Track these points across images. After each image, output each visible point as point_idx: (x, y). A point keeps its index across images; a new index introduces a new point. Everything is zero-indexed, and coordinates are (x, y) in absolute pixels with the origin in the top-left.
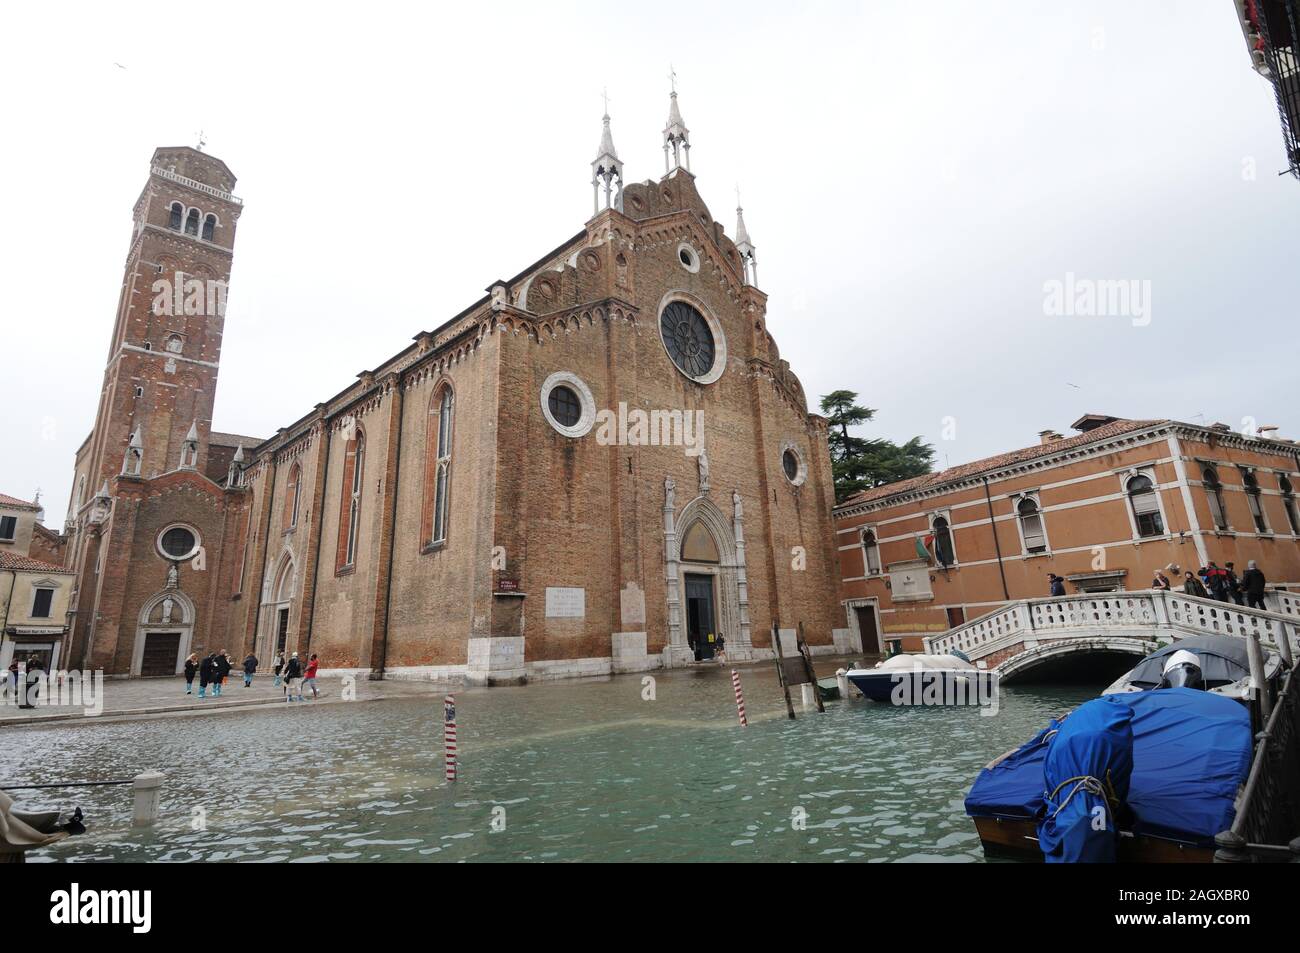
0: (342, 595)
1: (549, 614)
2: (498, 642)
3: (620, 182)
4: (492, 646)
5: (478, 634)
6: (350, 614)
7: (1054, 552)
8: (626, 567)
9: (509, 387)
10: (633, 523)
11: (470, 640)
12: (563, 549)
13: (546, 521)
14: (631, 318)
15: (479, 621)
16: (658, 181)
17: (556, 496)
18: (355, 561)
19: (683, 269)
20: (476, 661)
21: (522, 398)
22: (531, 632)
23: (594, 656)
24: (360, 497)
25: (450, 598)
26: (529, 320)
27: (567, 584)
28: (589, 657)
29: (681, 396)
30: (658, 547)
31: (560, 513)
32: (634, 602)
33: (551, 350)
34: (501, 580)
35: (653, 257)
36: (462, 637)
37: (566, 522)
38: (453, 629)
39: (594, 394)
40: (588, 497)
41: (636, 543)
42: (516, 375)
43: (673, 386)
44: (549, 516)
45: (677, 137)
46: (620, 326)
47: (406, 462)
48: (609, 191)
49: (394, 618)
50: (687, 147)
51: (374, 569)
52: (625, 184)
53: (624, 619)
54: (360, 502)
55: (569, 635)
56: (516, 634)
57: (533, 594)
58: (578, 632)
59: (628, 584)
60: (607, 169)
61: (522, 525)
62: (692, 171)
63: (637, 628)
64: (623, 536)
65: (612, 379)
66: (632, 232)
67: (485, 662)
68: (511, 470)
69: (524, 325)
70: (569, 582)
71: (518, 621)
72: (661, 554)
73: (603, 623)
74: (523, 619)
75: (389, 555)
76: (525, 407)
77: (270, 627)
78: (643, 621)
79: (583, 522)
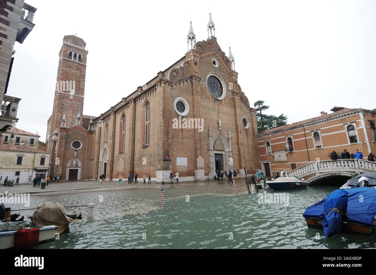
0: (121, 159)
1: (178, 164)
2: (164, 172)
3: (195, 41)
4: (163, 173)
5: (159, 170)
6: (123, 164)
7: (324, 148)
8: (198, 152)
9: (165, 102)
10: (200, 140)
11: (157, 171)
12: (181, 147)
13: (176, 139)
14: (199, 81)
15: (159, 166)
16: (206, 40)
17: (179, 132)
18: (124, 150)
19: (213, 66)
20: (159, 177)
21: (169, 105)
22: (173, 169)
23: (190, 176)
24: (125, 133)
25: (151, 160)
26: (171, 83)
27: (182, 156)
28: (189, 176)
29: (213, 103)
30: (207, 146)
31: (180, 137)
32: (201, 161)
33: (176, 91)
34: (165, 155)
35: (205, 63)
36: (155, 171)
37: (182, 139)
38: (152, 168)
39: (189, 103)
40: (187, 132)
41: (201, 145)
42: (167, 99)
43: (211, 100)
44: (177, 138)
45: (211, 27)
46: (195, 83)
47: (137, 123)
48: (192, 44)
49: (135, 165)
50: (214, 29)
51: (130, 152)
52: (197, 42)
53: (198, 166)
54: (125, 134)
55: (183, 170)
56: (169, 170)
57: (173, 159)
58: (185, 170)
59: (199, 157)
60: (191, 38)
61: (170, 140)
62: (216, 37)
63: (202, 169)
64: (198, 143)
65: (193, 99)
66: (199, 56)
67: (161, 177)
68: (166, 125)
69: (169, 84)
70: (183, 156)
71: (169, 166)
72: (208, 148)
73: (192, 167)
74: (171, 166)
75: (133, 148)
76: (170, 107)
77: (102, 168)
78: (203, 167)
79: (186, 139)
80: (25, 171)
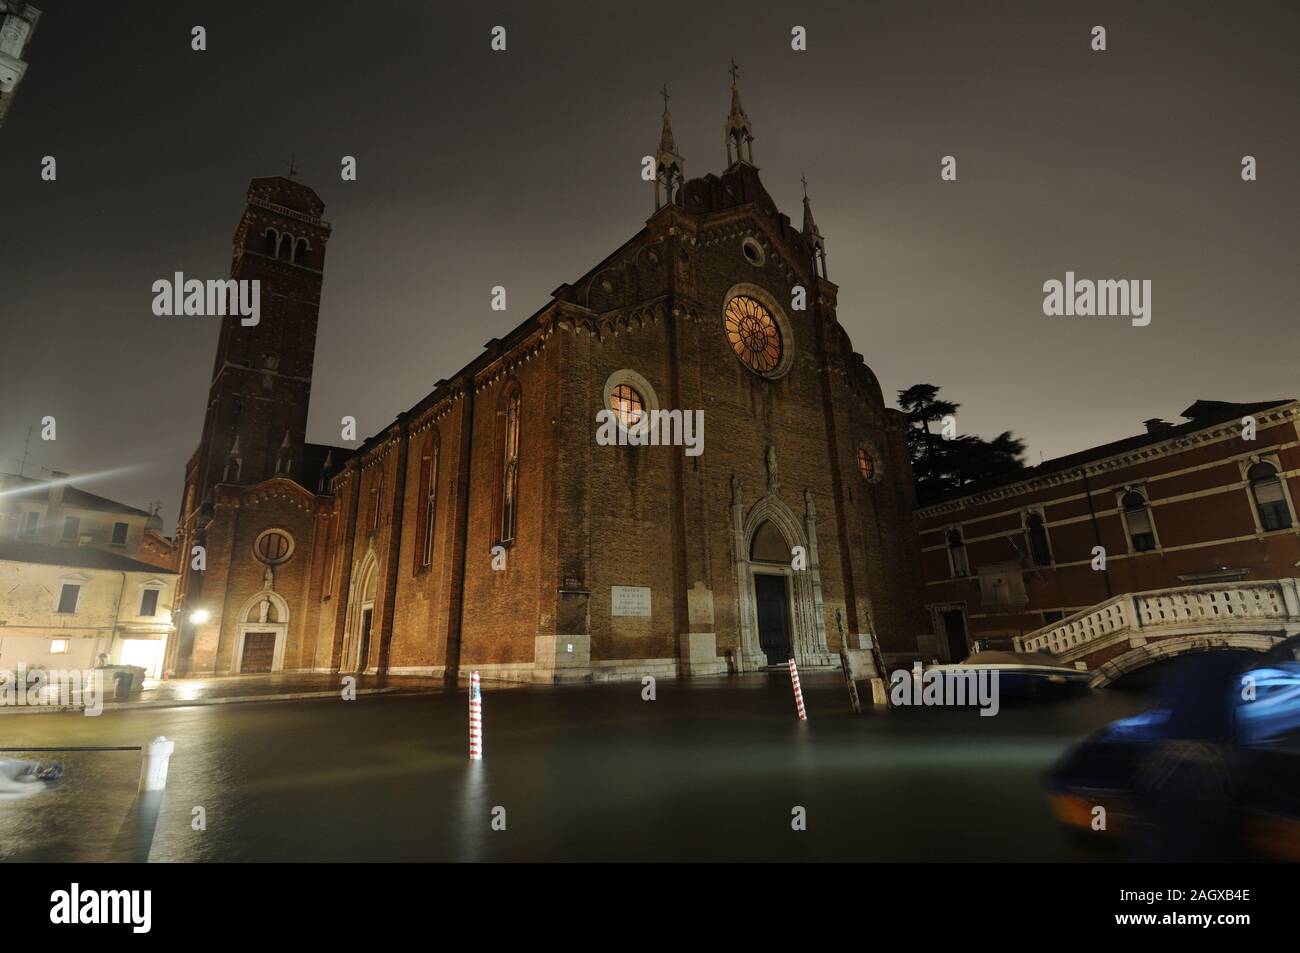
0: (420, 595)
1: (615, 612)
2: (563, 640)
3: (680, 178)
4: (557, 644)
5: (544, 631)
6: (428, 614)
8: (693, 566)
9: (571, 385)
10: (700, 522)
11: (536, 637)
12: (628, 547)
13: (610, 519)
14: (694, 314)
15: (544, 619)
16: (719, 174)
17: (619, 494)
18: (432, 561)
19: (747, 262)
20: (543, 659)
21: (585, 396)
22: (597, 631)
23: (661, 657)
24: (435, 500)
25: (519, 596)
26: (590, 319)
27: (632, 583)
28: (657, 658)
29: (748, 392)
30: (725, 546)
31: (624, 511)
32: (702, 603)
33: (613, 348)
34: (565, 577)
35: (716, 252)
36: (531, 635)
37: (631, 520)
38: (522, 627)
39: (657, 392)
40: (652, 495)
41: (703, 542)
42: (578, 373)
43: (739, 382)
44: (613, 514)
45: (739, 133)
46: (682, 321)
47: (476, 463)
48: (670, 188)
49: (466, 617)
50: (749, 139)
51: (448, 568)
52: (686, 180)
53: (692, 619)
54: (435, 505)
55: (635, 635)
56: (582, 632)
57: (598, 593)
58: (645, 633)
59: (696, 584)
60: (668, 165)
61: (586, 523)
62: (756, 163)
63: (706, 629)
64: (690, 534)
65: (674, 375)
66: (694, 226)
67: (551, 661)
68: (574, 467)
69: (586, 324)
70: (635, 581)
71: (584, 619)
72: (729, 554)
73: (669, 624)
74: (588, 617)
75: (462, 554)
76: (587, 404)
77: (356, 627)
78: (712, 622)
79: (647, 519)
80: (85, 637)
